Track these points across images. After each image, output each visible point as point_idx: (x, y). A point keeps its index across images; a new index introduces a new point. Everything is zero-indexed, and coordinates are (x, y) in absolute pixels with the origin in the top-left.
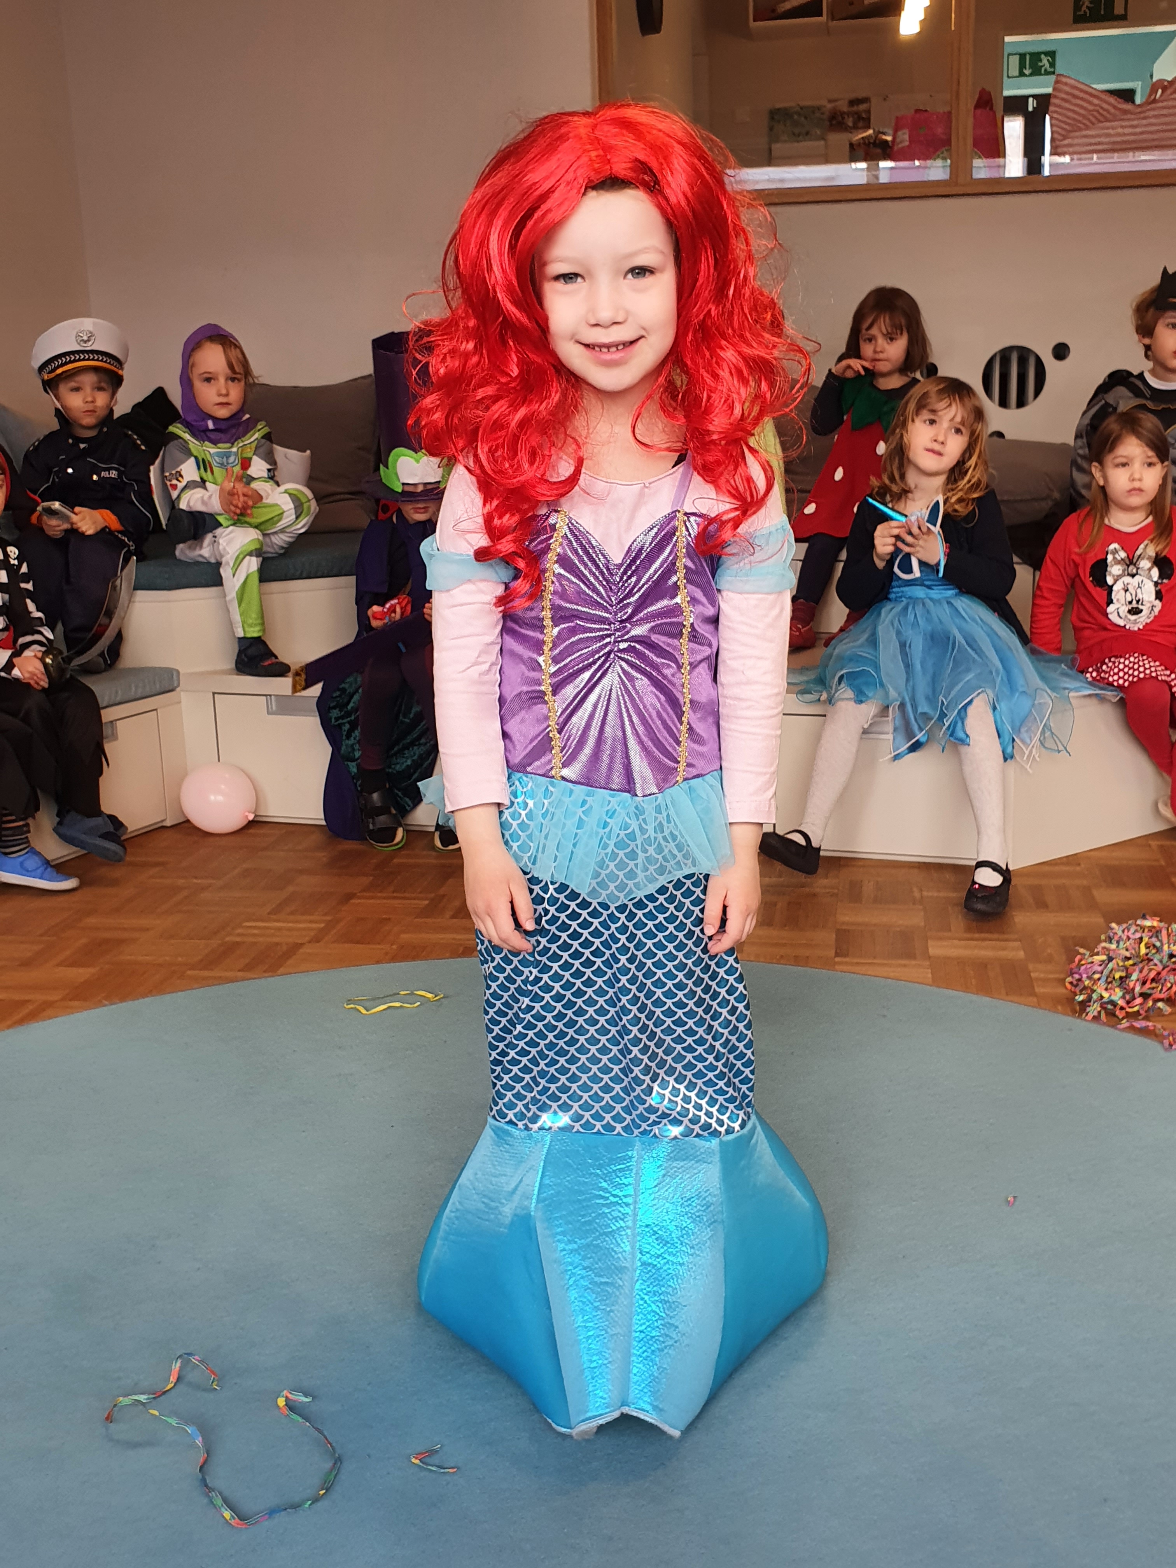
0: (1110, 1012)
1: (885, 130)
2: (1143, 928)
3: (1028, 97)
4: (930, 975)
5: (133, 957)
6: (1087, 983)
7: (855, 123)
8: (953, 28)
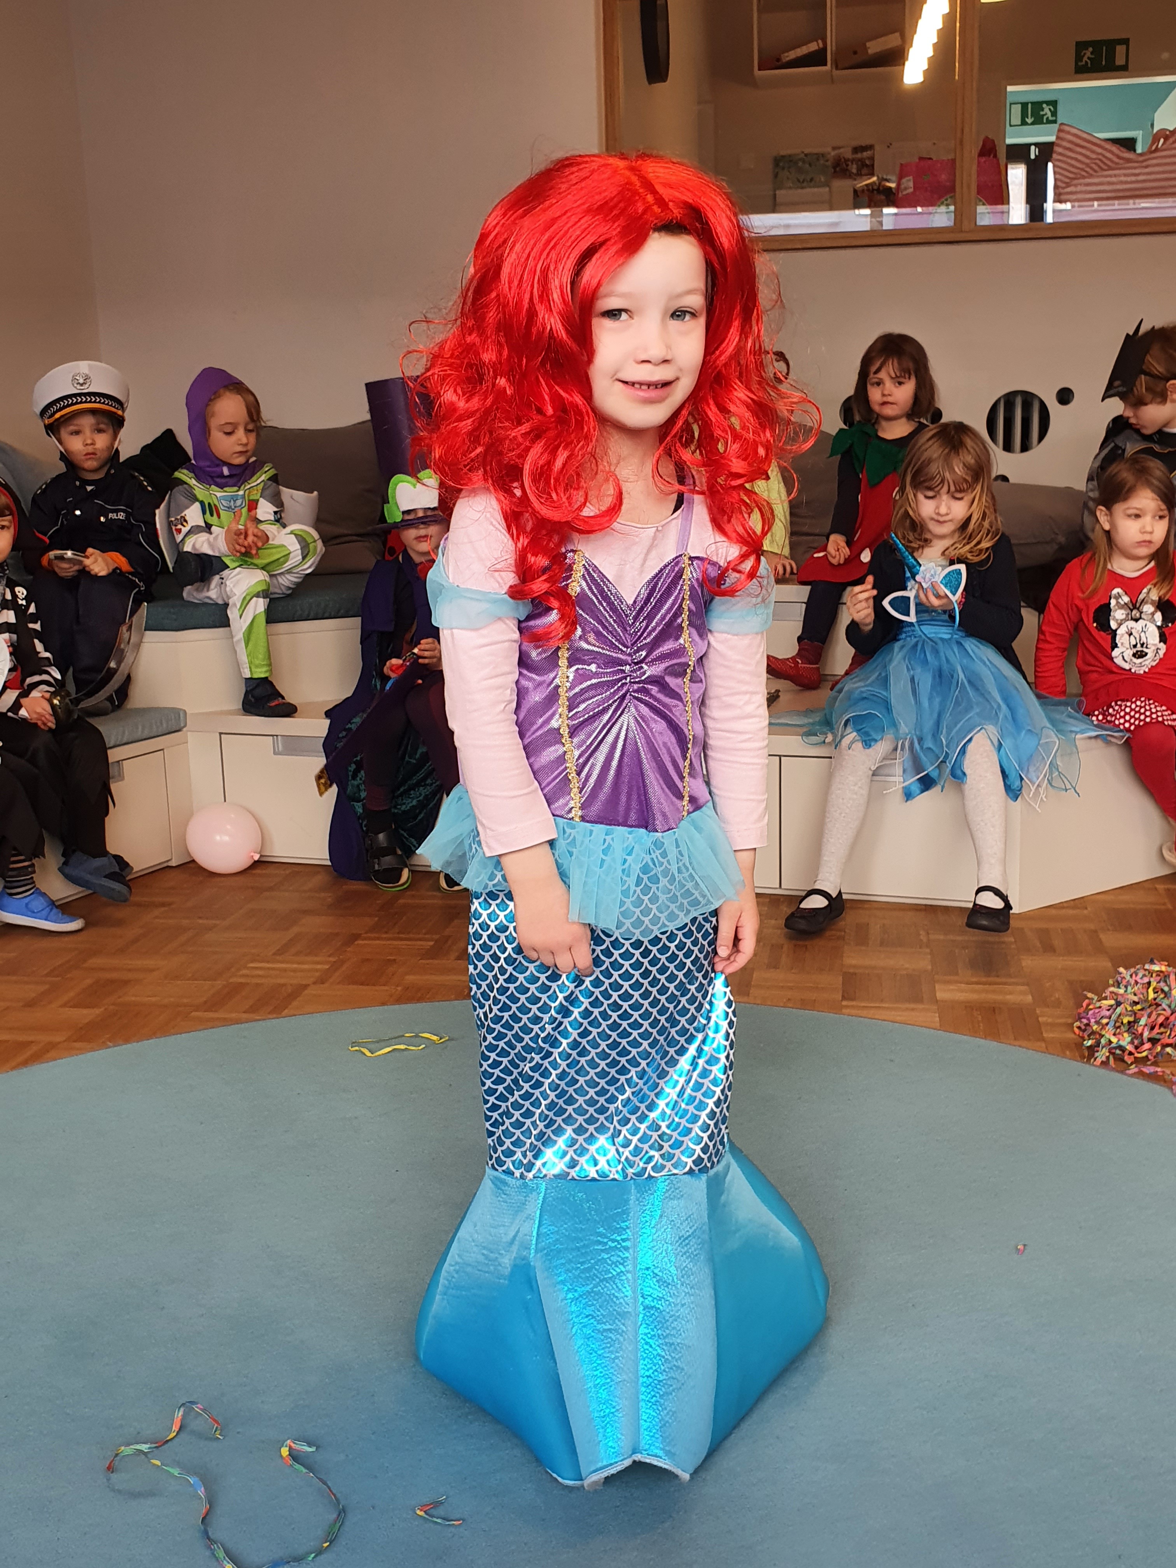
0: (1118, 1057)
1: (888, 177)
2: (1151, 973)
3: (1031, 145)
4: (938, 1019)
5: (138, 999)
6: (1095, 1027)
7: (859, 170)
8: (957, 77)
